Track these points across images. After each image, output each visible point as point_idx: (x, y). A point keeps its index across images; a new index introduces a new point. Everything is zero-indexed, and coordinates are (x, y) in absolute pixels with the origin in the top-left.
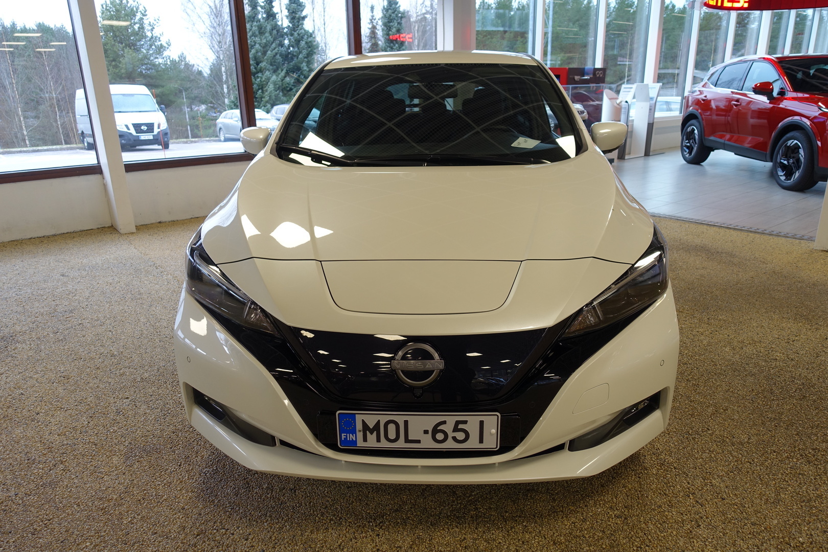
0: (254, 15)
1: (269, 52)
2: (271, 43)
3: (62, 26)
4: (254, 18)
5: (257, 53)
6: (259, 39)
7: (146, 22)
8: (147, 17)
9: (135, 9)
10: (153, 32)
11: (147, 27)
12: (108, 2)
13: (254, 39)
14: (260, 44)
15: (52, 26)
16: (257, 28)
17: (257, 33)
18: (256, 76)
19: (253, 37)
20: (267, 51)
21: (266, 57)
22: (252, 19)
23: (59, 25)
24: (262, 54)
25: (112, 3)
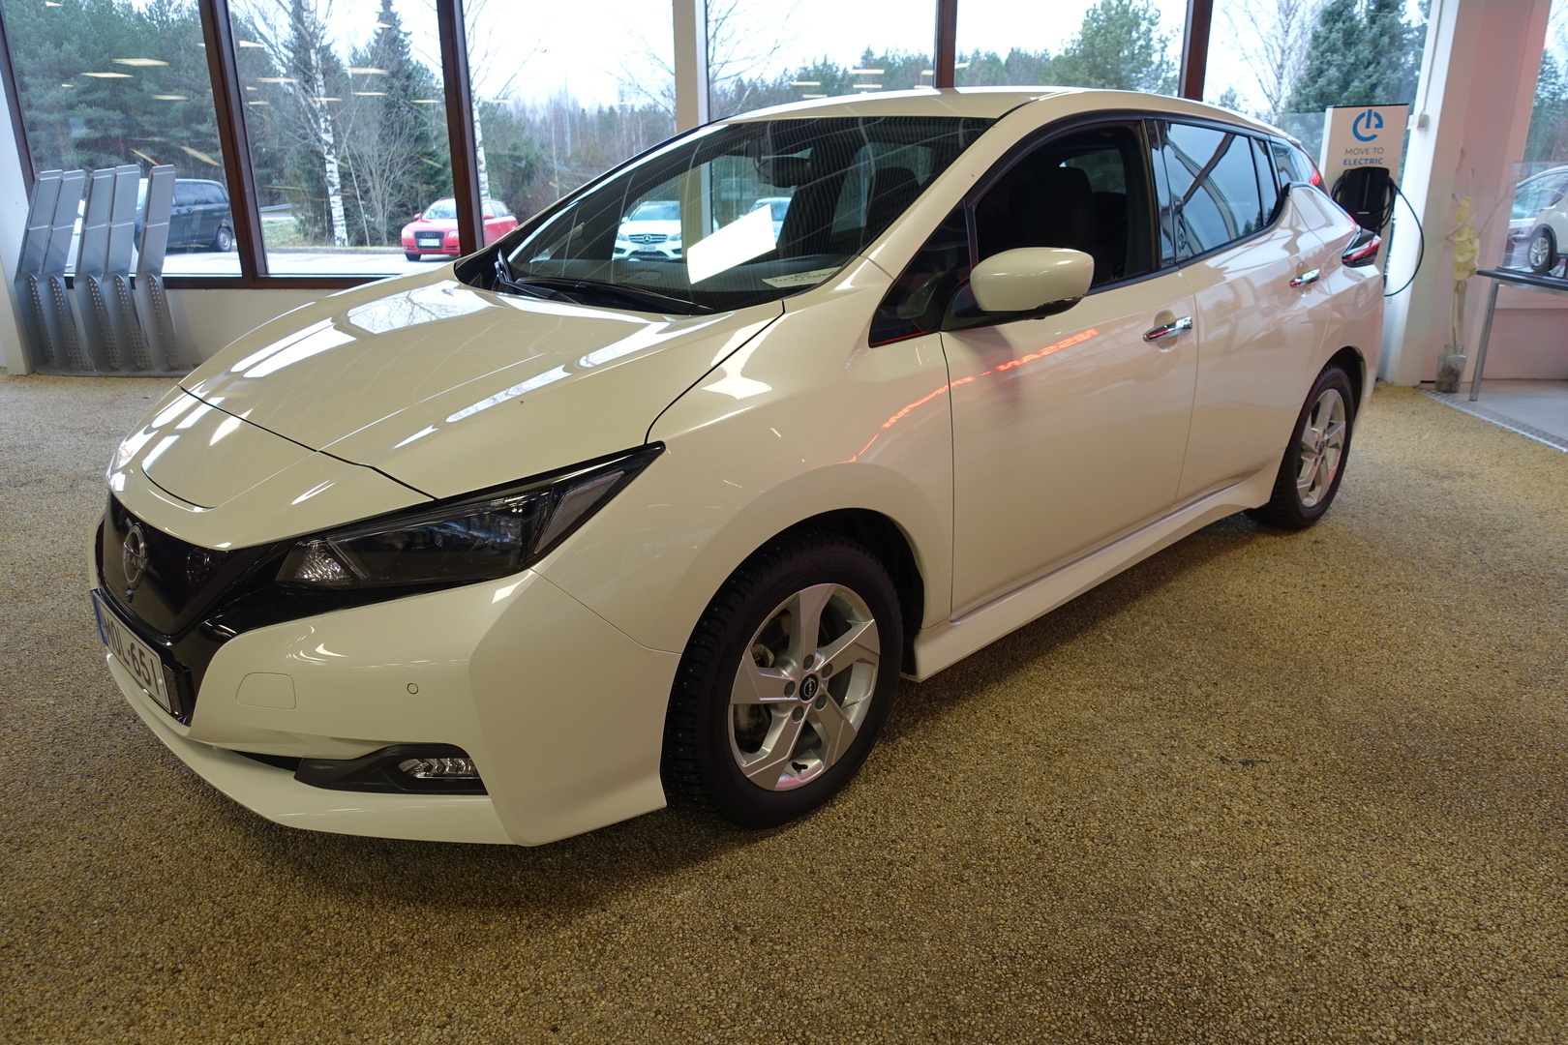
0: (1342, 8)
1: (1356, 83)
2: (1366, 64)
3: (1046, 50)
4: (1340, 14)
5: (1328, 85)
6: (1341, 58)
7: (1155, 35)
8: (1158, 26)
9: (1141, 13)
10: (1165, 54)
11: (1157, 46)
12: (1099, 7)
13: (1329, 58)
14: (1339, 67)
15: (1031, 53)
16: (1341, 35)
17: (1339, 44)
18: (1315, 133)
19: (1328, 54)
20: (1353, 81)
21: (1346, 94)
22: (1336, 17)
23: (1040, 51)
24: (1340, 87)
25: (1103, 6)
